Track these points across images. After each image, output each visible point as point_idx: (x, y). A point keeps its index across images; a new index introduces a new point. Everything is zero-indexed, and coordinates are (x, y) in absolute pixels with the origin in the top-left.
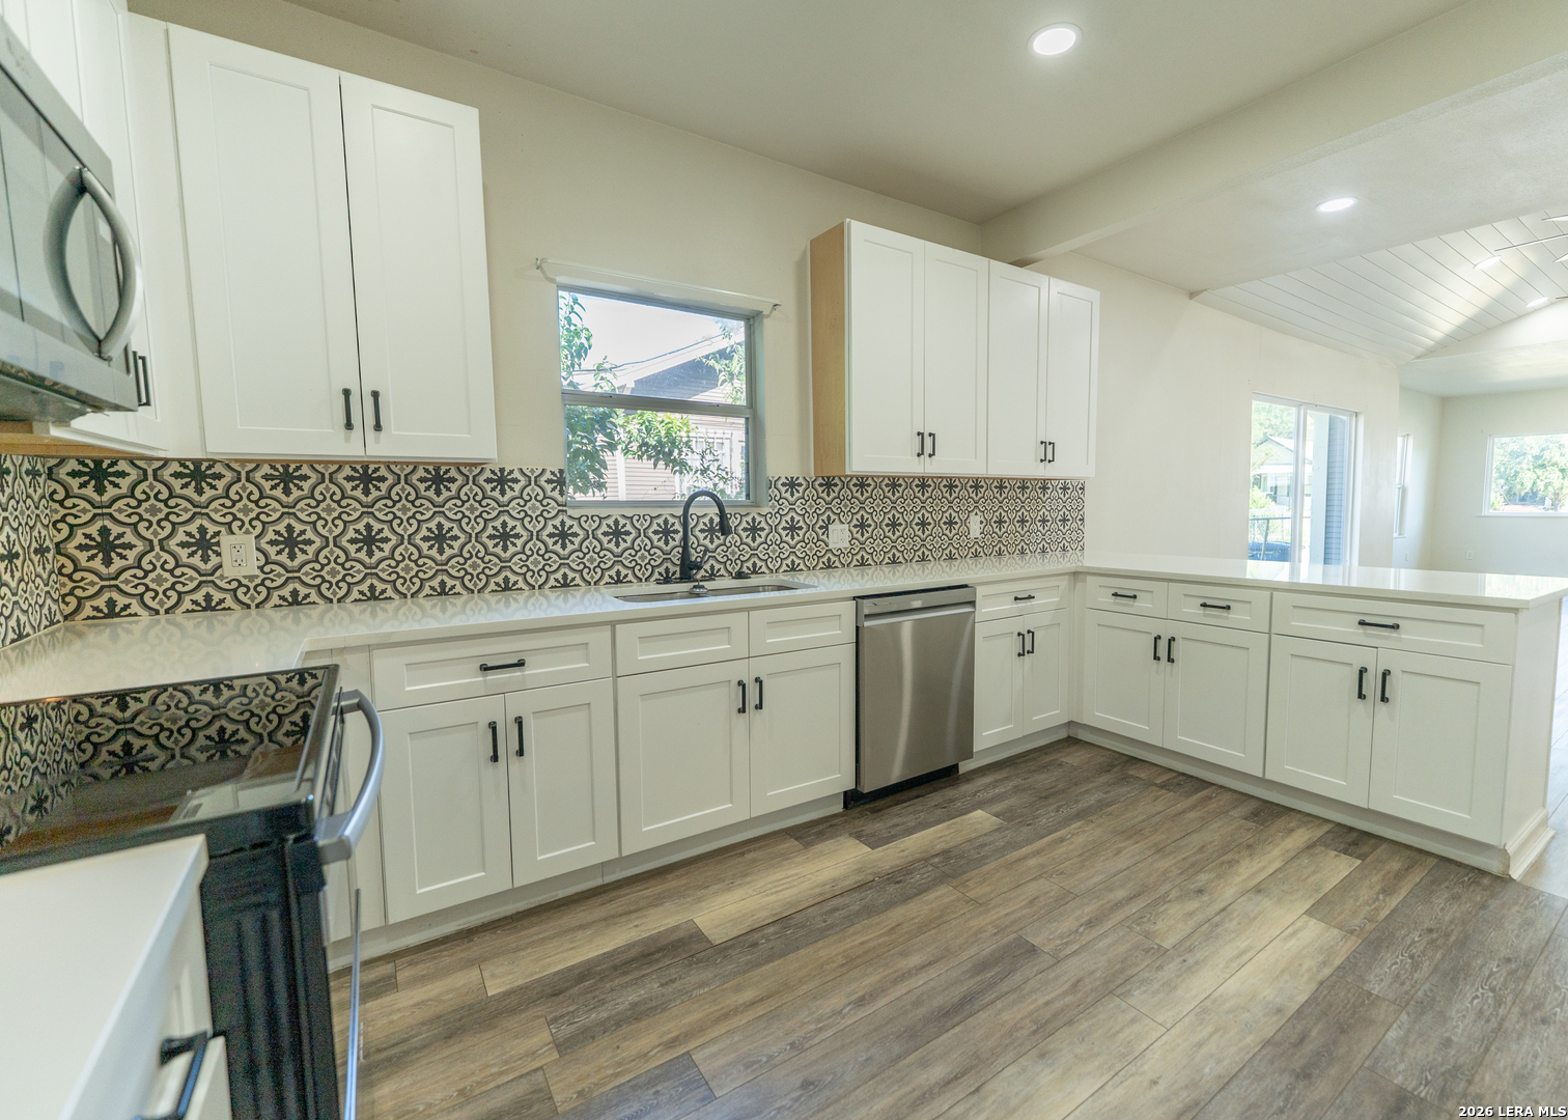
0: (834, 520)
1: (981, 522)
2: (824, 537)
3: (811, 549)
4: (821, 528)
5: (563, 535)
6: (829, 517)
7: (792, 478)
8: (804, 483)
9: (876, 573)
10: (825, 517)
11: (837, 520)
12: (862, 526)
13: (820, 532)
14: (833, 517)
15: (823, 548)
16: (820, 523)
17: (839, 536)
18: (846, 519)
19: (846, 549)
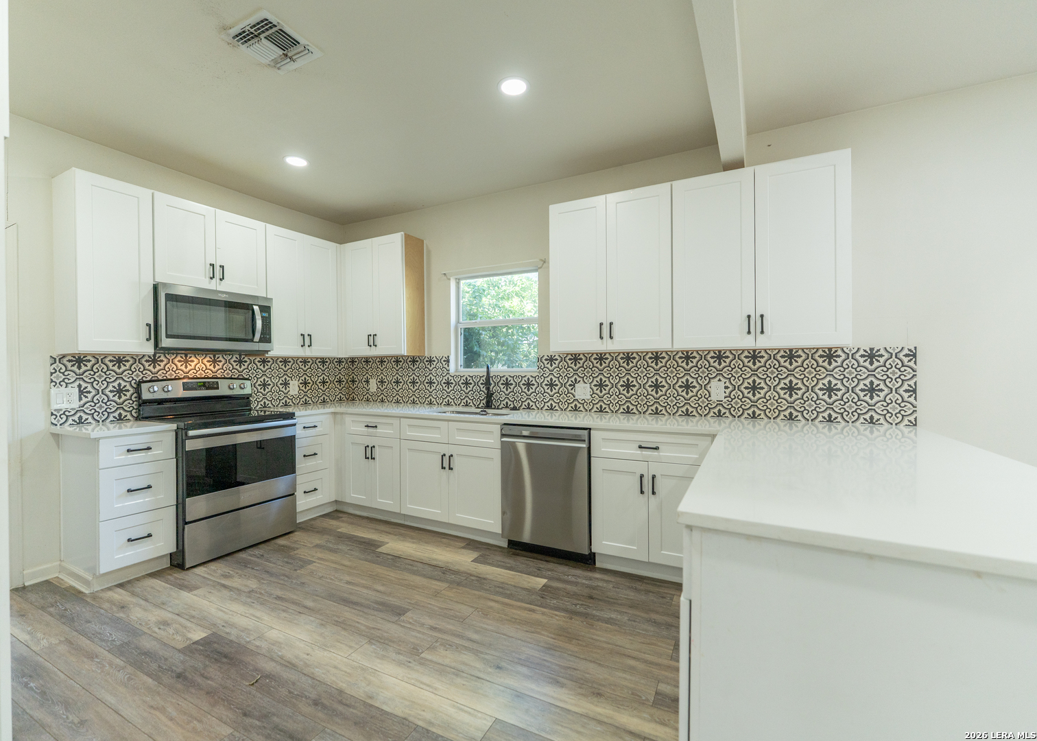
0: (579, 381)
1: (726, 388)
2: (573, 391)
3: (563, 398)
4: (570, 385)
5: (448, 383)
6: (576, 379)
7: (551, 356)
8: (559, 359)
9: (561, 416)
10: (573, 379)
11: (581, 381)
12: (601, 385)
13: (570, 388)
14: (578, 379)
15: (572, 398)
16: (570, 382)
17: (583, 391)
18: (588, 381)
19: (588, 400)
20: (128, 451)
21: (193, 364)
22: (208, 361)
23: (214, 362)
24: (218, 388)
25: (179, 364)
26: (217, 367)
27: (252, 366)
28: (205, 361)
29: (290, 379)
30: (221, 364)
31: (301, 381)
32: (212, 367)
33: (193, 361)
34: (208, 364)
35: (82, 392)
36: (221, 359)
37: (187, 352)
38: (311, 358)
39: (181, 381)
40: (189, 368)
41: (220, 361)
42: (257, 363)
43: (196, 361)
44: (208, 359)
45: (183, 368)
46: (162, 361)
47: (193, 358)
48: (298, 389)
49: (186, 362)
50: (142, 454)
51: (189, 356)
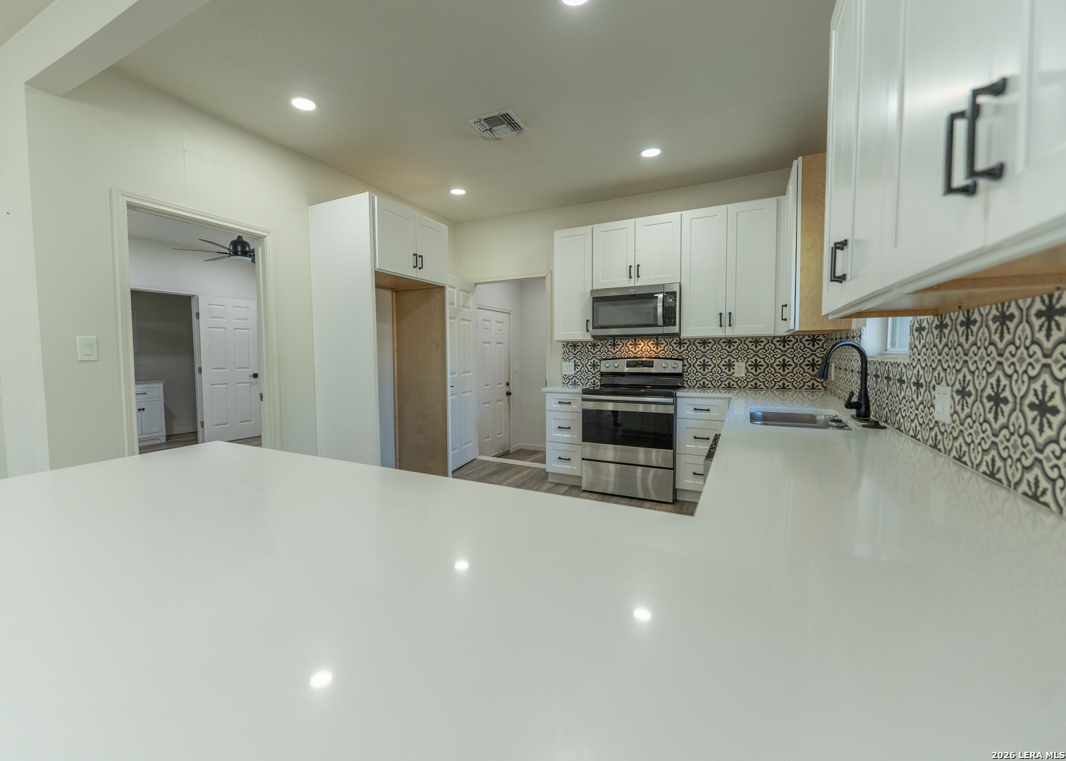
20: (560, 402)
21: (640, 346)
22: (652, 344)
23: (657, 344)
24: (652, 366)
25: (630, 347)
26: (660, 349)
27: (692, 347)
28: (650, 344)
29: (735, 360)
30: (662, 346)
31: (750, 363)
32: (655, 349)
33: (640, 344)
34: (652, 346)
35: (576, 365)
36: (663, 341)
37: (635, 337)
38: (766, 337)
39: (626, 360)
40: (638, 349)
41: (662, 344)
42: (697, 344)
43: (643, 344)
44: (652, 342)
45: (633, 349)
46: (619, 345)
47: (640, 342)
48: (745, 371)
49: (635, 345)
50: (566, 406)
51: (637, 340)
